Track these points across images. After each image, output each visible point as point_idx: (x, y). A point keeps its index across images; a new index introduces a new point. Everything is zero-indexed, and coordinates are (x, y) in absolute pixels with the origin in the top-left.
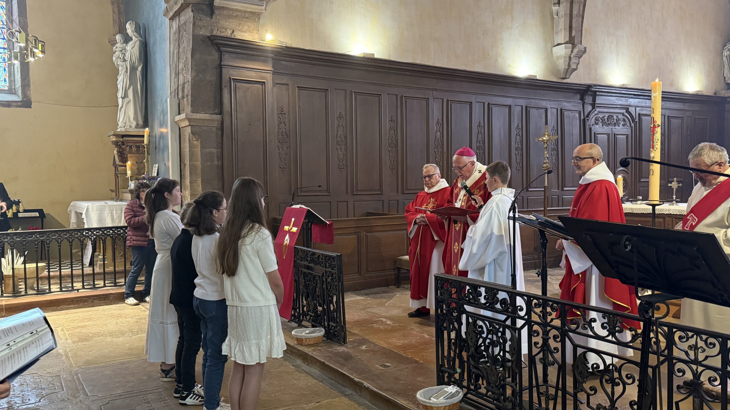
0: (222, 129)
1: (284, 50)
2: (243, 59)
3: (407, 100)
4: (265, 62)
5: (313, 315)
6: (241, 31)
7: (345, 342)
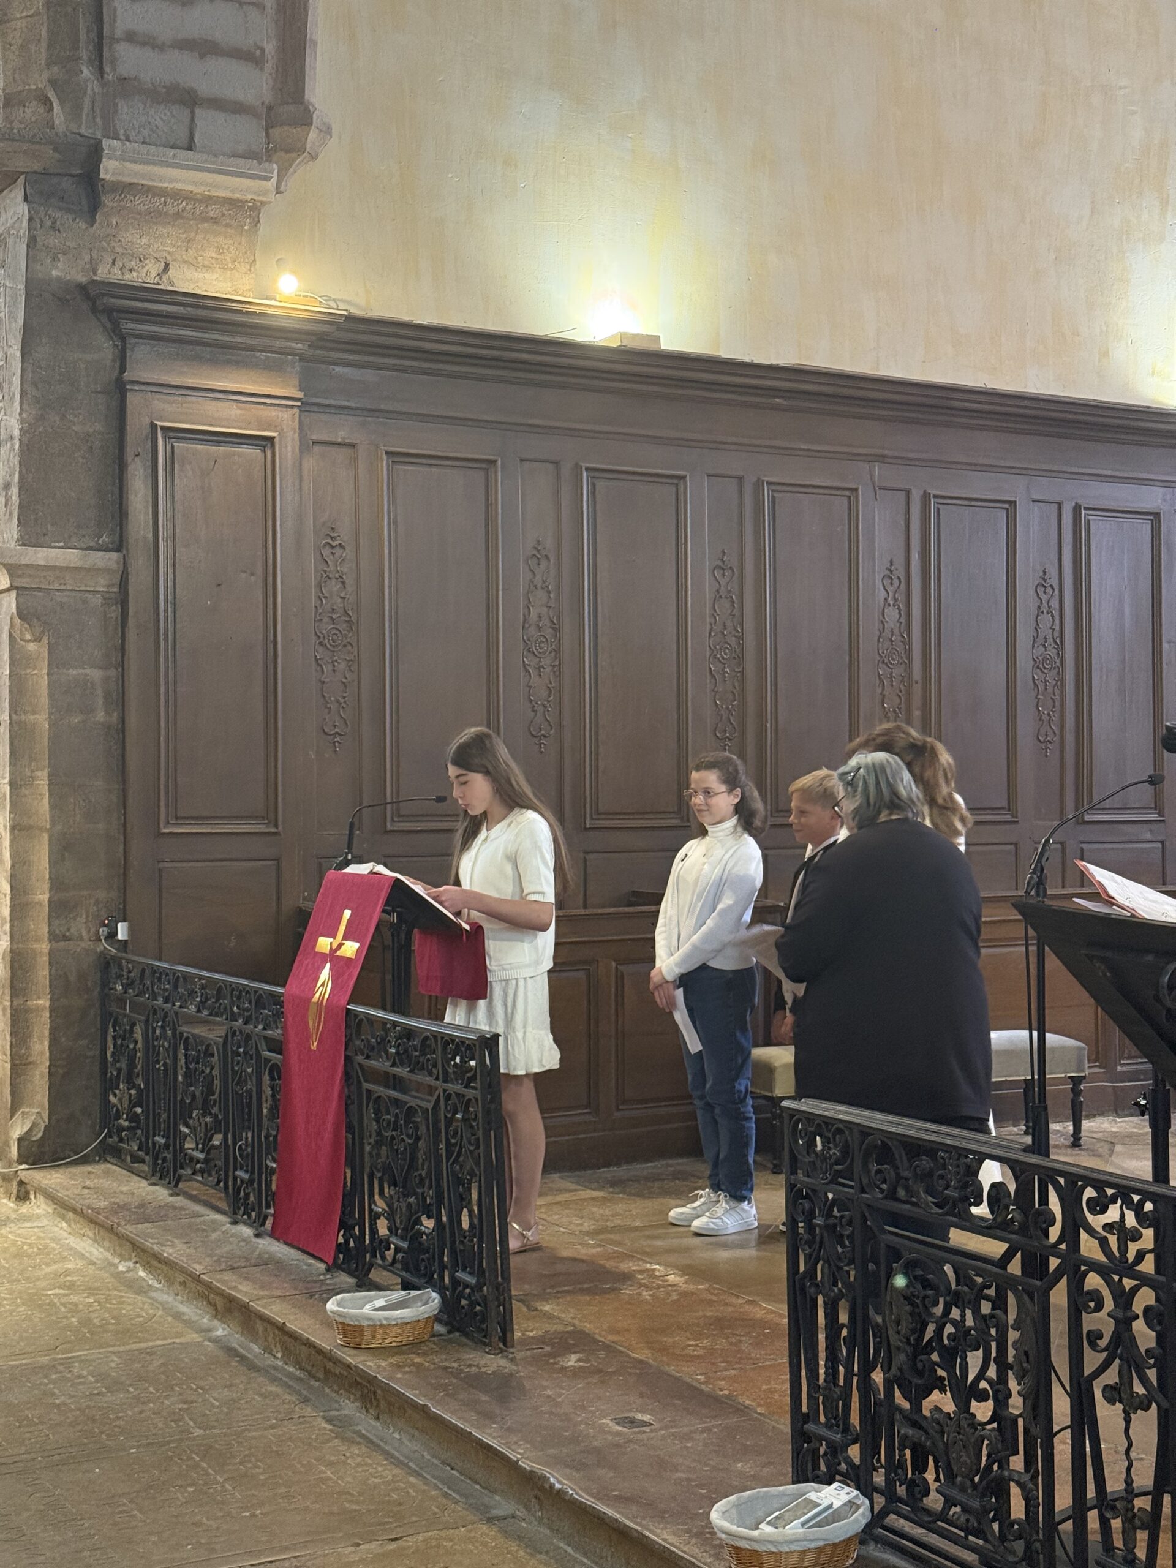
0: (123, 600)
1: (338, 329)
2: (197, 359)
3: (776, 495)
4: (273, 368)
5: (405, 1245)
6: (193, 265)
7: (505, 1339)
